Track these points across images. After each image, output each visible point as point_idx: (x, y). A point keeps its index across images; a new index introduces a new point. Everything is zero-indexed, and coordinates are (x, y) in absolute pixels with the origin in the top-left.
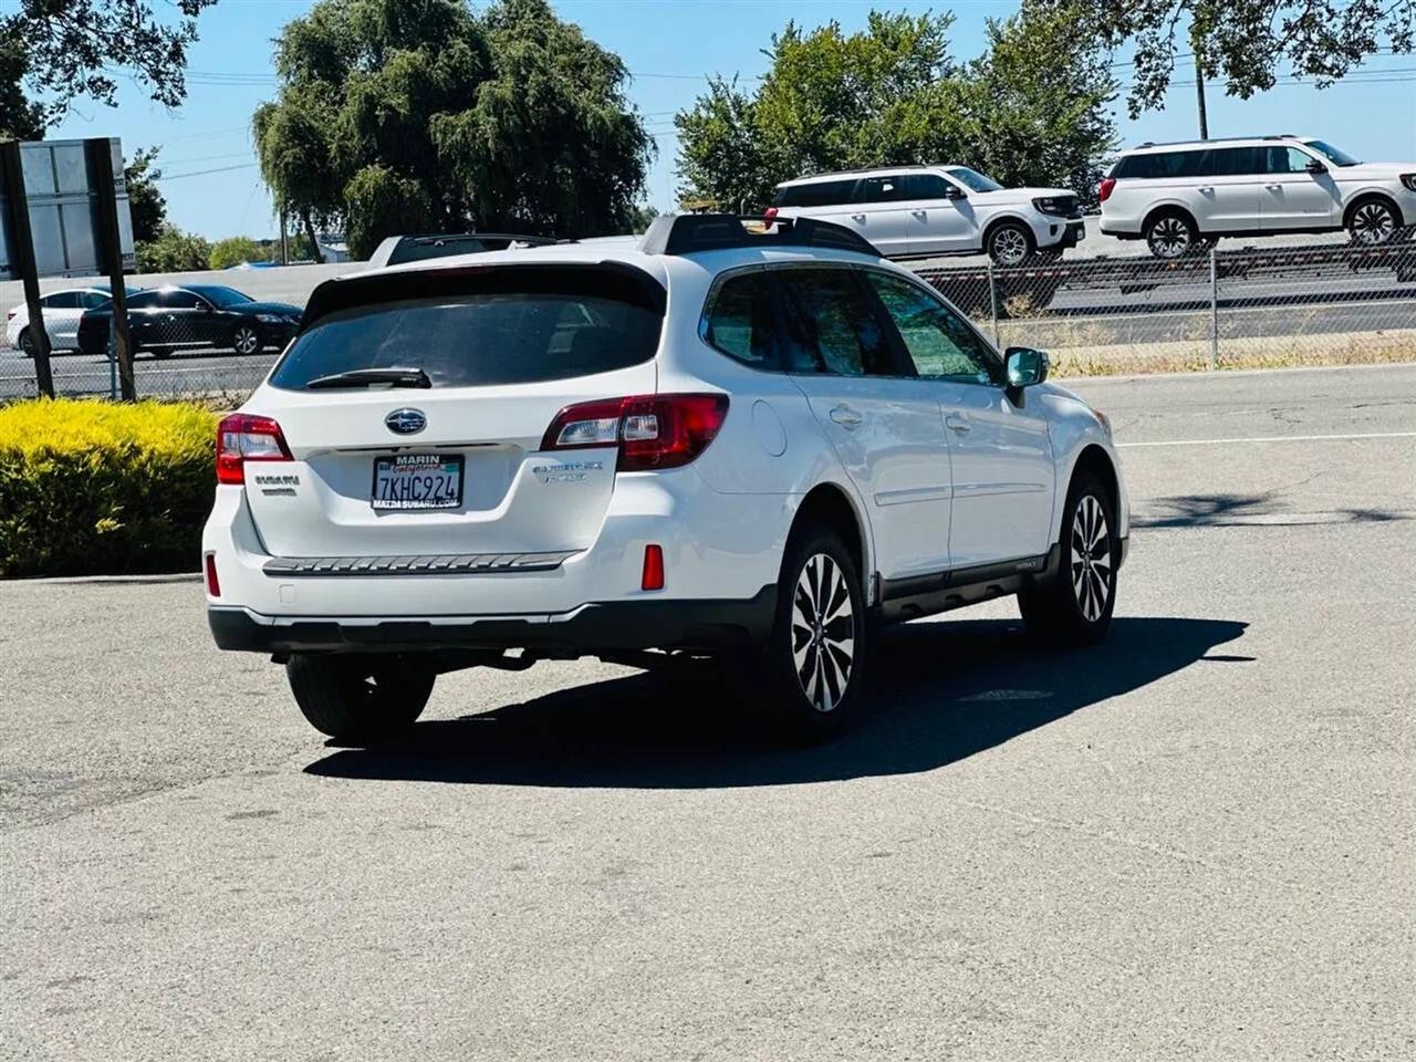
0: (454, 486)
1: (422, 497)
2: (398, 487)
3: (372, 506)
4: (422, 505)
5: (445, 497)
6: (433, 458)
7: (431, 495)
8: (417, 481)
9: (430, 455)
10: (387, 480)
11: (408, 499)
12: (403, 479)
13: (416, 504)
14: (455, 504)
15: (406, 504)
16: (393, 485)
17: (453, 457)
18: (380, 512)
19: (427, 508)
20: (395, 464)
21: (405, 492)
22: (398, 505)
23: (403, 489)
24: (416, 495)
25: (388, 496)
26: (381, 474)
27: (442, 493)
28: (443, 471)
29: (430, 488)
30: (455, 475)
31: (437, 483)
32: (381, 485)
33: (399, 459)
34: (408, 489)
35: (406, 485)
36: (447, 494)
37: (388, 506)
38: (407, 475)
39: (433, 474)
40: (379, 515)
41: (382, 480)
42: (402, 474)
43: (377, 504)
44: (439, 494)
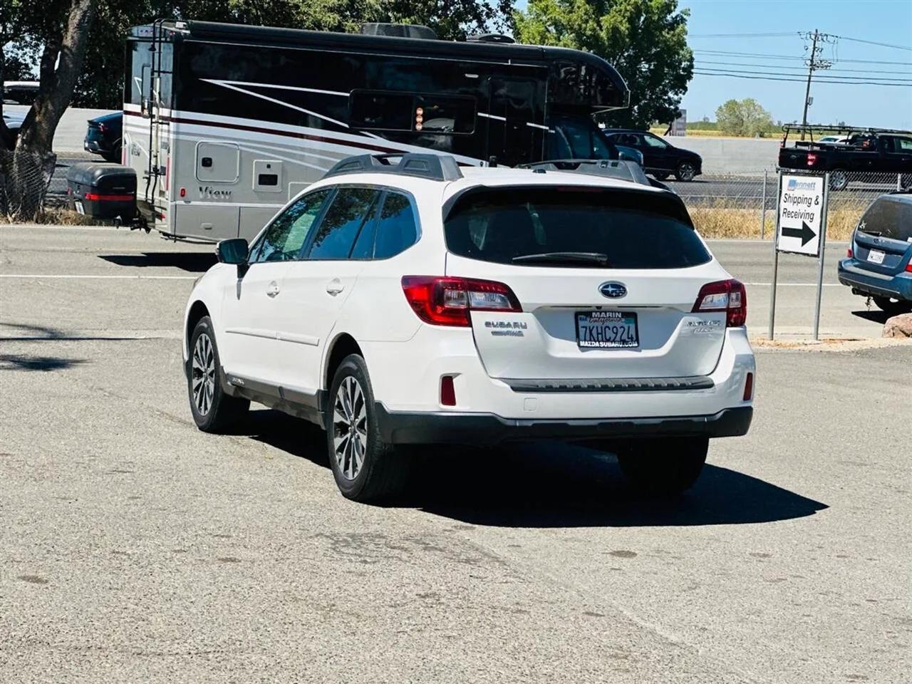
0: (632, 332)
1: (612, 339)
2: (594, 332)
3: (579, 345)
4: (613, 345)
5: (627, 340)
6: (617, 314)
7: (618, 338)
8: (607, 329)
9: (615, 312)
10: (586, 328)
11: (603, 341)
12: (597, 328)
13: (609, 344)
14: (636, 345)
15: (602, 344)
16: (591, 331)
17: (630, 315)
18: (583, 349)
19: (617, 347)
20: (591, 317)
21: (600, 336)
22: (597, 344)
23: (598, 334)
24: (608, 338)
25: (588, 338)
26: (581, 323)
27: (625, 337)
28: (623, 323)
29: (617, 333)
30: (632, 326)
31: (621, 331)
32: (582, 331)
33: (594, 314)
34: (601, 334)
35: (600, 331)
36: (629, 338)
37: (590, 345)
38: (599, 324)
39: (618, 324)
40: (583, 351)
41: (583, 327)
42: (596, 324)
43: (582, 344)
44: (623, 338)
